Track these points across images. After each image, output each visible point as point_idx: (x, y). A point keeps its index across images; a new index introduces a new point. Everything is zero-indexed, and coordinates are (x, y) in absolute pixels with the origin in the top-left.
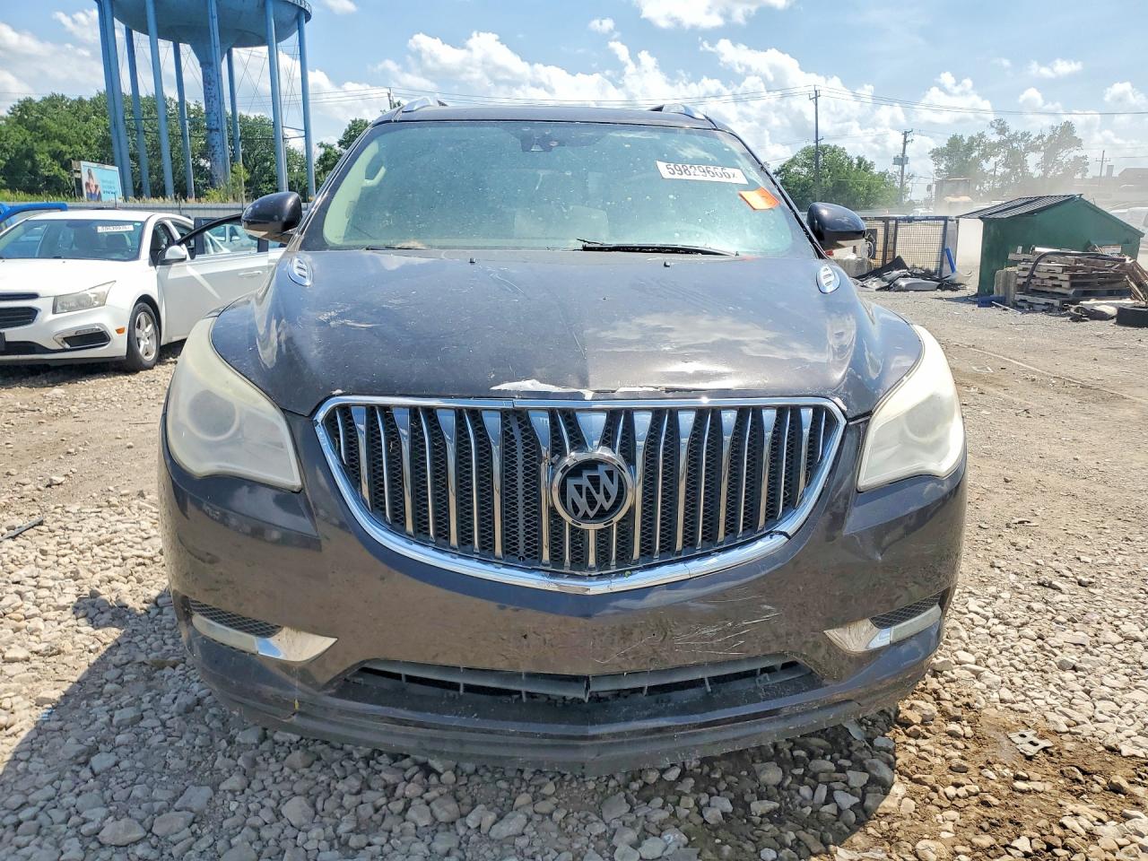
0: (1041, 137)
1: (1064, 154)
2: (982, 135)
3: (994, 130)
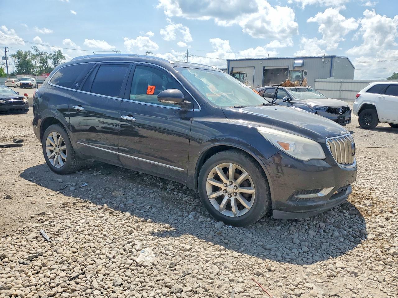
0: (51, 54)
1: (60, 61)
2: (29, 51)
3: (33, 50)
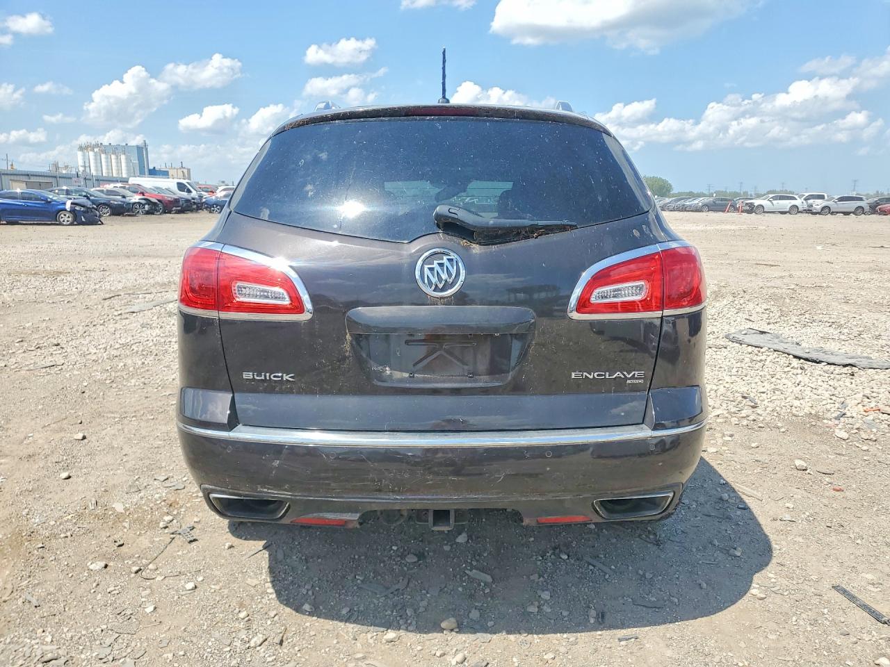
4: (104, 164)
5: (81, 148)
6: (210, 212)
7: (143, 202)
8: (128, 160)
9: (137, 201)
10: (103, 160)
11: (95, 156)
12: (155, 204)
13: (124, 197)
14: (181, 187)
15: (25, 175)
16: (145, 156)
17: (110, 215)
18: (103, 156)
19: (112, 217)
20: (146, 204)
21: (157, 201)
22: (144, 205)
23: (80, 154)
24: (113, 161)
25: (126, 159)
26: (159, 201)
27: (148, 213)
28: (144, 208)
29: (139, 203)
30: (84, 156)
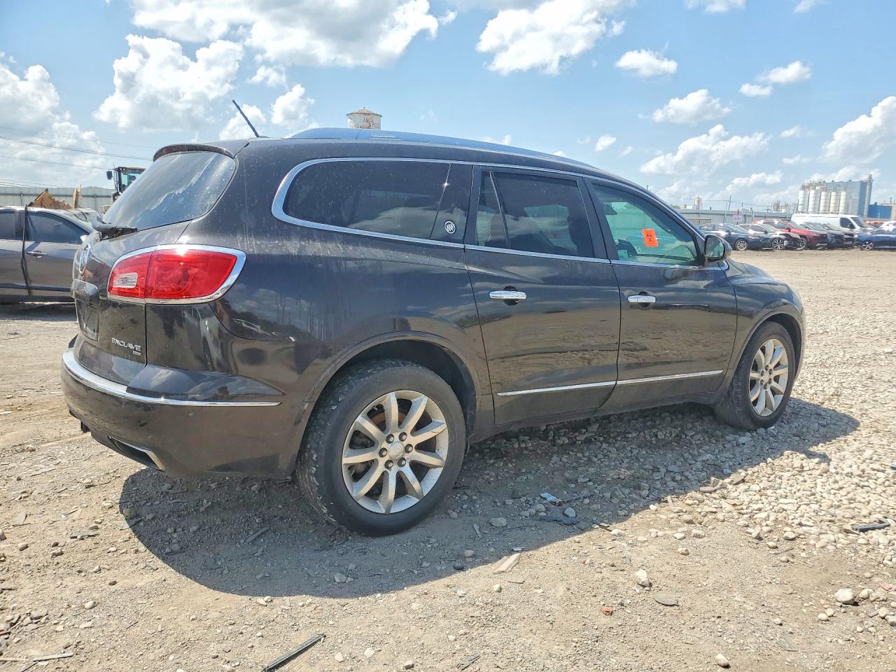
4: (822, 202)
5: (804, 188)
6: (862, 250)
7: (783, 237)
8: (848, 197)
9: (778, 236)
10: (823, 198)
11: (816, 194)
12: (795, 239)
13: (766, 232)
14: (844, 222)
15: (720, 214)
16: (867, 191)
17: (746, 250)
18: (823, 194)
19: (747, 251)
20: (786, 239)
21: (799, 237)
22: (783, 240)
23: (801, 192)
24: (833, 198)
25: (847, 196)
26: (801, 236)
27: (787, 248)
28: (783, 243)
29: (779, 239)
30: (805, 194)
